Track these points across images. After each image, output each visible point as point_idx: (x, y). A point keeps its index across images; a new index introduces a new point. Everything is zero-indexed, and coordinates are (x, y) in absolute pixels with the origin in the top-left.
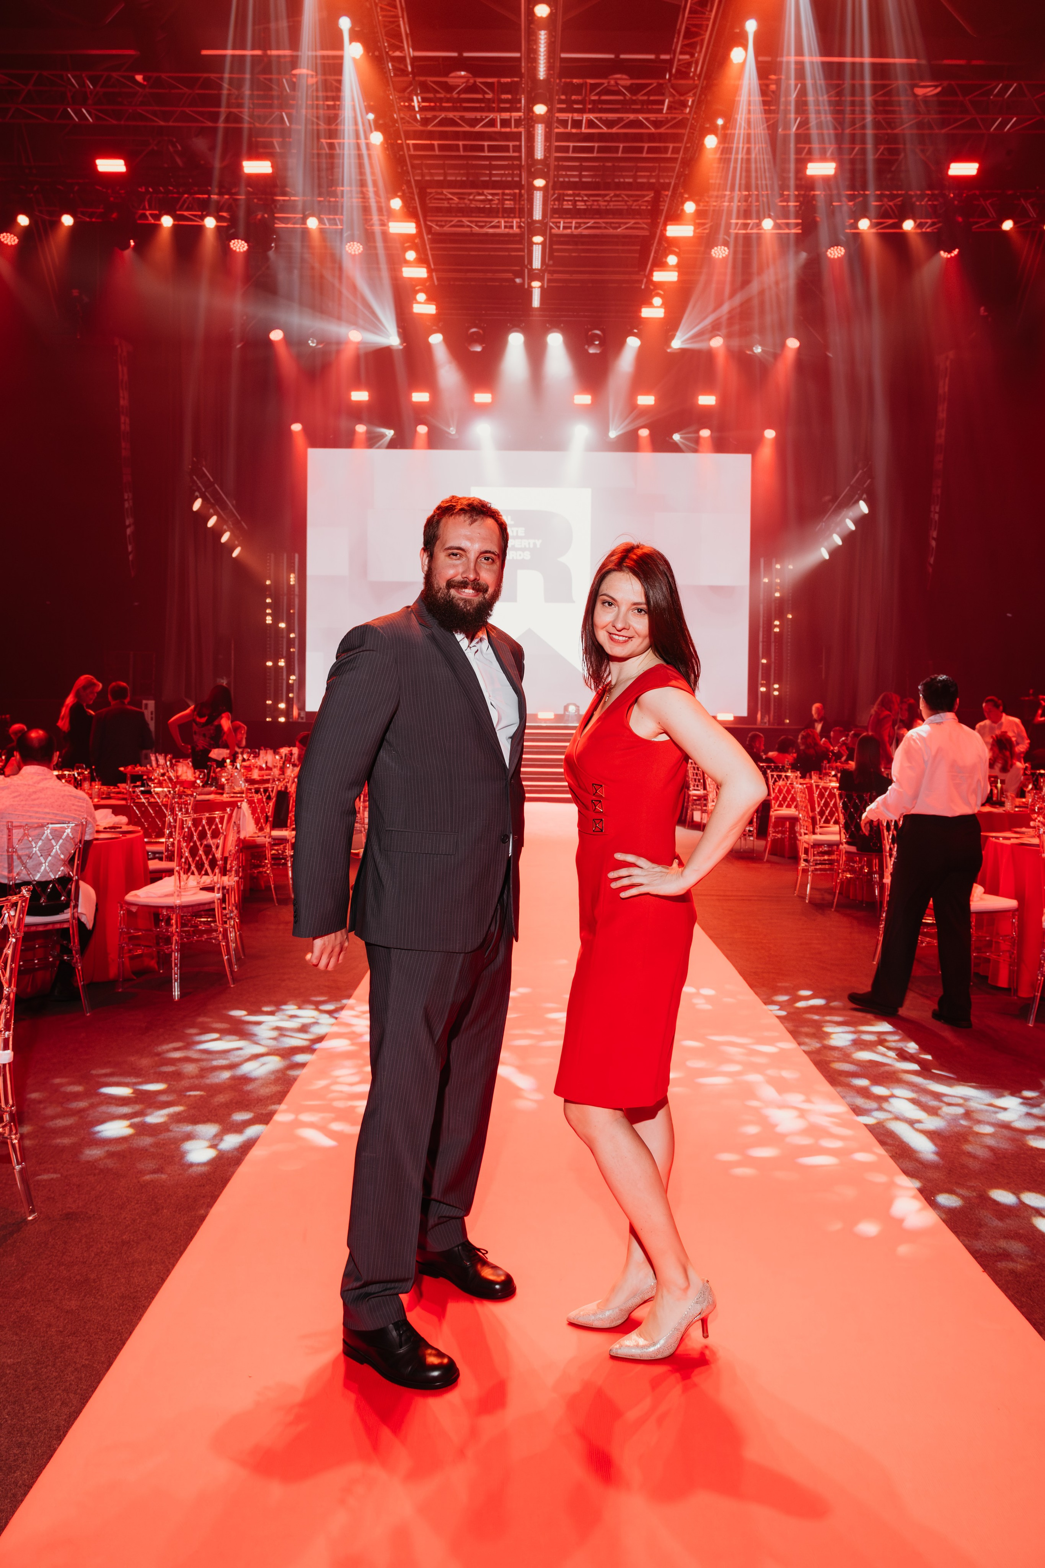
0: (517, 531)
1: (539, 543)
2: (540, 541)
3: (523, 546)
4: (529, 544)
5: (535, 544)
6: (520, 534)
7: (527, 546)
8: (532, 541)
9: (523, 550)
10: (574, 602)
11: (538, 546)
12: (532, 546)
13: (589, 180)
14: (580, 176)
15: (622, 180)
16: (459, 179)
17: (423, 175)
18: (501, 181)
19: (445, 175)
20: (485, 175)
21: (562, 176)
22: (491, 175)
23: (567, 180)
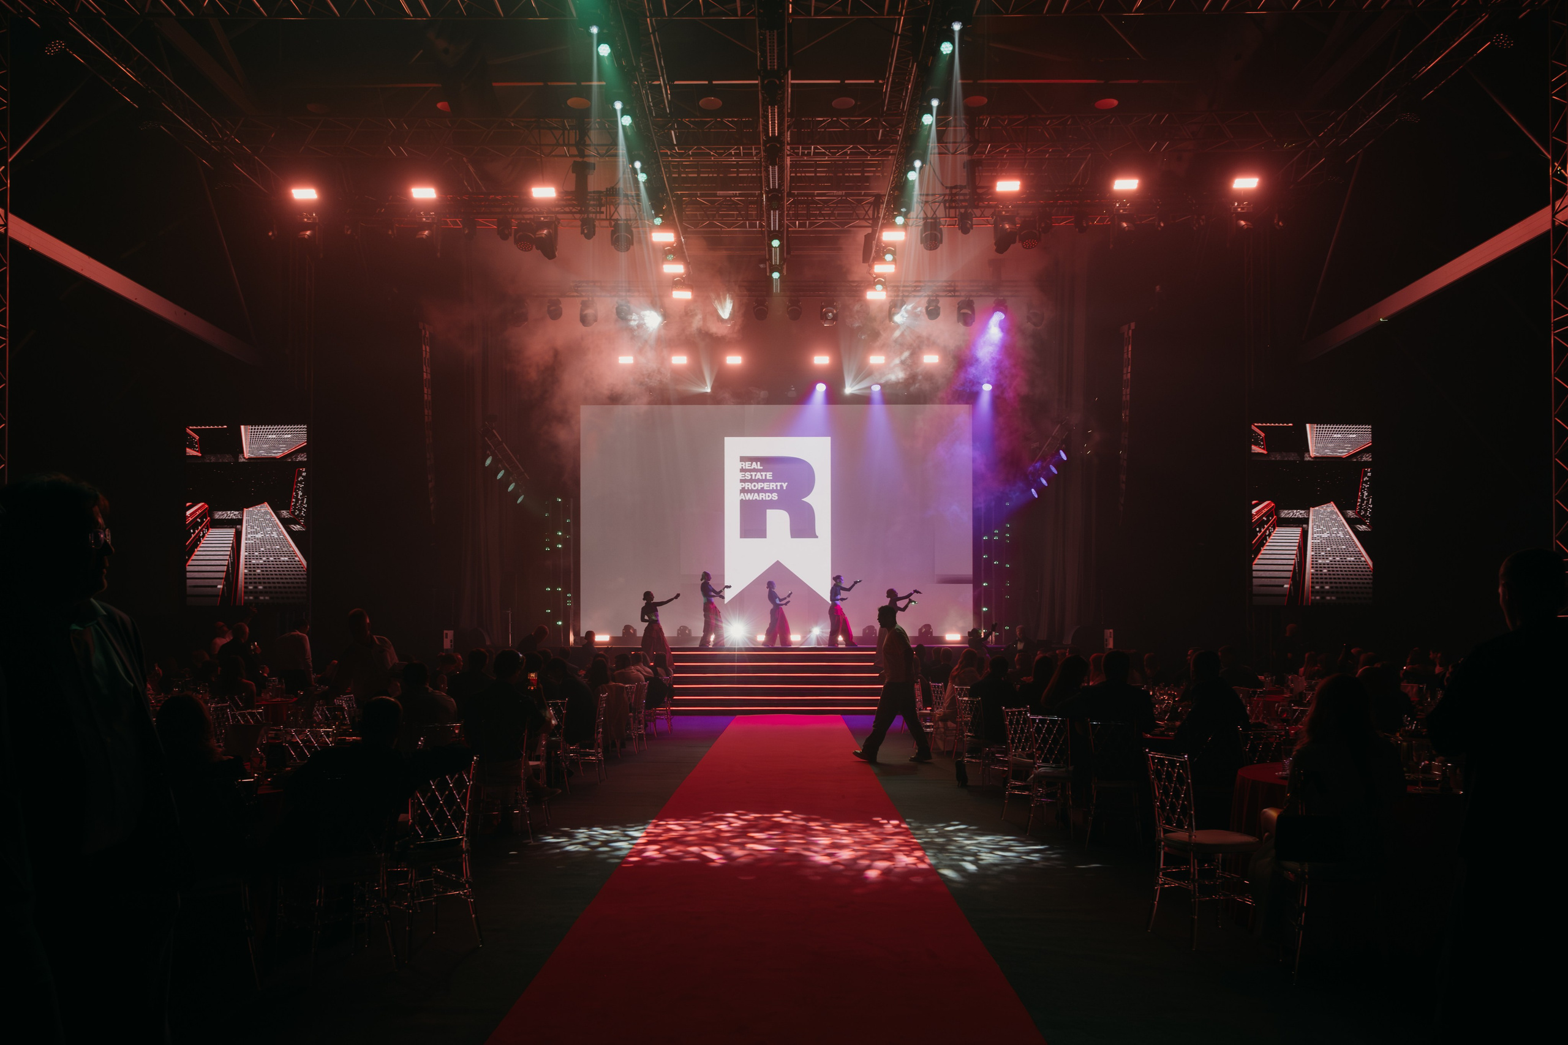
0: (766, 475)
1: (785, 485)
2: (786, 484)
3: (771, 488)
4: (777, 486)
5: (781, 486)
6: (768, 478)
7: (775, 488)
8: (779, 484)
9: (771, 491)
10: (817, 537)
11: (785, 488)
12: (779, 488)
13: (824, 175)
14: (815, 172)
15: (851, 175)
16: (711, 175)
17: (679, 173)
18: (748, 177)
19: (699, 173)
20: (733, 172)
21: (801, 172)
22: (738, 172)
23: (803, 175)
